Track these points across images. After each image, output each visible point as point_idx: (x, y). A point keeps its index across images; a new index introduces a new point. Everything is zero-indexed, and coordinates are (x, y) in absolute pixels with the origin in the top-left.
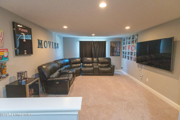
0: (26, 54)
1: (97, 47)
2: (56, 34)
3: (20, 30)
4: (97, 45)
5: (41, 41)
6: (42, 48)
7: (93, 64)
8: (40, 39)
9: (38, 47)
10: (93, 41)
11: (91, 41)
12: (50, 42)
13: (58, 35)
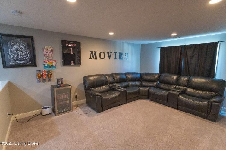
0: (72, 64)
1: (192, 56)
2: (123, 42)
3: (67, 45)
4: (193, 53)
5: (95, 52)
6: (96, 59)
7: (177, 87)
8: (94, 50)
9: (91, 59)
10: (185, 46)
11: (182, 46)
12: (111, 53)
13: (128, 44)
